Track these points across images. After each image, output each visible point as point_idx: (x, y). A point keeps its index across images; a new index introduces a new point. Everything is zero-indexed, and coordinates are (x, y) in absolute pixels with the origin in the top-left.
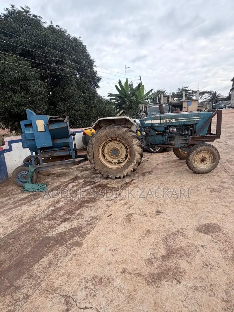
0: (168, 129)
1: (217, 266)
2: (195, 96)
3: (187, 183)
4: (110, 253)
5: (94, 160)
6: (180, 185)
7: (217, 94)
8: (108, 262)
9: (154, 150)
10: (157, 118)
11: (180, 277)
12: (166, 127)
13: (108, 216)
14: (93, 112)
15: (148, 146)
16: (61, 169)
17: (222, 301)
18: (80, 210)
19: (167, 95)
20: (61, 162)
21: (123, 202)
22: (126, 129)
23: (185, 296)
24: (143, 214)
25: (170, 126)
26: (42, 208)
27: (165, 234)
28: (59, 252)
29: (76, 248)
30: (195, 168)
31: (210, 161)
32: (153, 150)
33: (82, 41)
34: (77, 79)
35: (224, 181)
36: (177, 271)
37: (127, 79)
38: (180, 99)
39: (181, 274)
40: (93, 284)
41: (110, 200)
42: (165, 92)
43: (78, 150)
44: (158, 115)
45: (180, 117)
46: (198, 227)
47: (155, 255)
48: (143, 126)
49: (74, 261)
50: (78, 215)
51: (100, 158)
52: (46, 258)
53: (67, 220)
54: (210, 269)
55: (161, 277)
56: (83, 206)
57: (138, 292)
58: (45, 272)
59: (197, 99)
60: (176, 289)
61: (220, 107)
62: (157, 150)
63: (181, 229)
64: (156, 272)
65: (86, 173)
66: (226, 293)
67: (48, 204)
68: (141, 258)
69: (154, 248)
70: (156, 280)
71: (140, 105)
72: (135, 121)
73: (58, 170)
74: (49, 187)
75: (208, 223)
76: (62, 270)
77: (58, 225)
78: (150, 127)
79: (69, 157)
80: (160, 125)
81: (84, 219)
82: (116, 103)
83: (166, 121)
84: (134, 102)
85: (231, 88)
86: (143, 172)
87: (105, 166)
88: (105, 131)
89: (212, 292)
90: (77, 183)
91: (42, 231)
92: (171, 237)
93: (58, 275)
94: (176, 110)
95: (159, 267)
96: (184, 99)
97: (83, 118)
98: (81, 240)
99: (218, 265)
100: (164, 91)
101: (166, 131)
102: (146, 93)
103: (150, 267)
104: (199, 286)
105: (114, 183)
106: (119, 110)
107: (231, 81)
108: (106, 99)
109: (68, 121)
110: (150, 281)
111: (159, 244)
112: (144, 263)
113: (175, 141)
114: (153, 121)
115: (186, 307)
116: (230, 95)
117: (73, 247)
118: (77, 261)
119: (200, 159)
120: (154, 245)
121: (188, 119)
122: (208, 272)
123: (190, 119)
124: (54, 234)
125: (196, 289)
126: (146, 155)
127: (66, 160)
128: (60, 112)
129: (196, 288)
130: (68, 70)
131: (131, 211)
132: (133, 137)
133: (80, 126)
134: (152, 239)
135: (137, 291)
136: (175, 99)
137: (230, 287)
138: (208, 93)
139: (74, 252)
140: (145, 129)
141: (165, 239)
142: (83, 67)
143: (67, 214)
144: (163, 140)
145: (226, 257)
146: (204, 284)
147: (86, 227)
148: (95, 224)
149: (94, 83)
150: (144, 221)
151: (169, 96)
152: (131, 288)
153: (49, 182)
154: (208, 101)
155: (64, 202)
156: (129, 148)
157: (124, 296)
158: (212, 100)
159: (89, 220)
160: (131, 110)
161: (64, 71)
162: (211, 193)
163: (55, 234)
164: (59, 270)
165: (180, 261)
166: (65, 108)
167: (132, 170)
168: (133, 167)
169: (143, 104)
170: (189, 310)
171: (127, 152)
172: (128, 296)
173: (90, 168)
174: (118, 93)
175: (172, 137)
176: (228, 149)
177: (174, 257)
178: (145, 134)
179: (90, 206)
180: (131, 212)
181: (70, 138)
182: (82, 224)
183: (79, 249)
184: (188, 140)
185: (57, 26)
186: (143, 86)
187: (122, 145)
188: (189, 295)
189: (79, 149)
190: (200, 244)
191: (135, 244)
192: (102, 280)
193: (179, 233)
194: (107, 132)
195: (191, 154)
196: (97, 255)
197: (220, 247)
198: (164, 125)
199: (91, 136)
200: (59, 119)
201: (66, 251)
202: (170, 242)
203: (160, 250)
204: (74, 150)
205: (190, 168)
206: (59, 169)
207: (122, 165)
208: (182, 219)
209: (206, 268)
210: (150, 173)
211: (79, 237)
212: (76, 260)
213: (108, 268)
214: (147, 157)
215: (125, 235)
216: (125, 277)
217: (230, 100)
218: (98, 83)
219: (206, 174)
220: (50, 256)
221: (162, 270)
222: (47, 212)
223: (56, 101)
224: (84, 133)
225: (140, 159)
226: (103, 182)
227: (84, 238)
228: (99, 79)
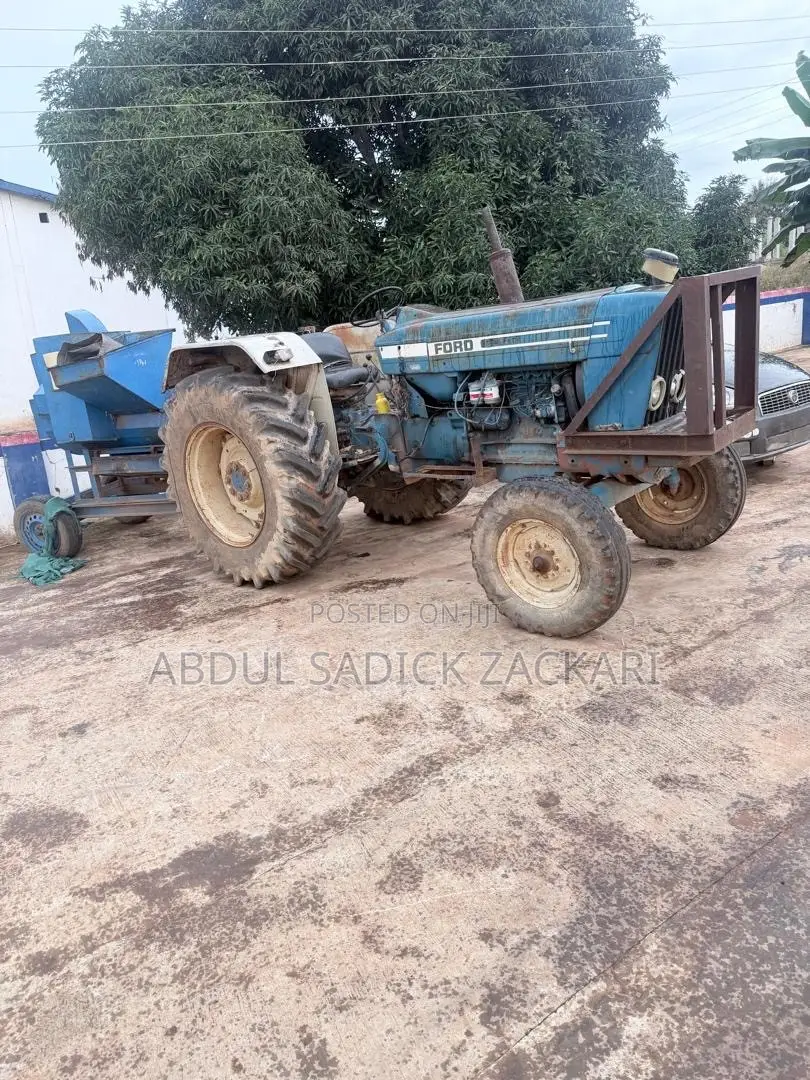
10: (414, 337)
45: (501, 325)
80: (426, 368)
83: (448, 348)
114: (402, 346)
121: (535, 338)
123: (547, 336)
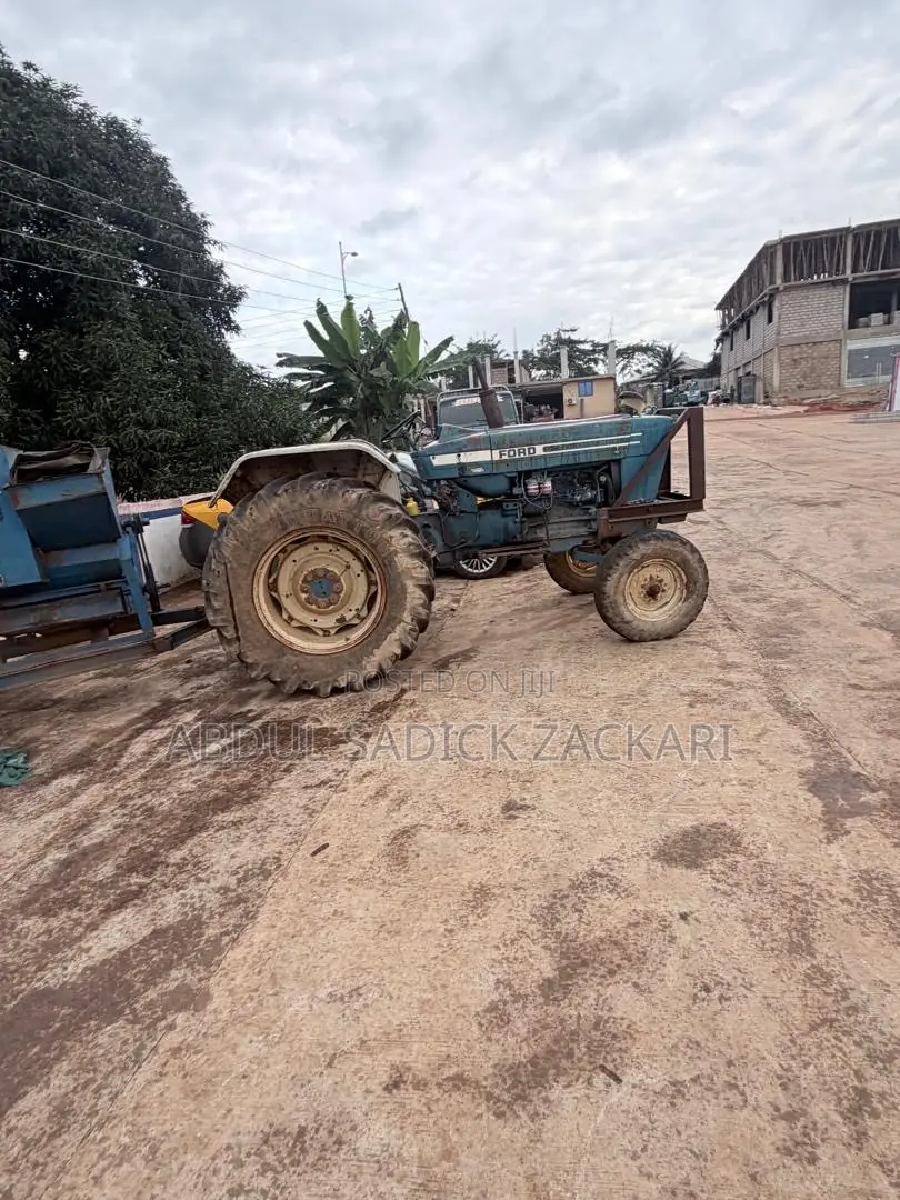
0: (520, 486)
1: (742, 985)
2: (603, 361)
3: (603, 684)
4: (332, 1011)
5: (236, 628)
6: (583, 693)
7: (675, 356)
8: (325, 1055)
9: (476, 568)
10: (476, 445)
11: (616, 1055)
12: (515, 477)
13: (315, 853)
14: (221, 430)
15: (454, 552)
16: (96, 677)
17: (773, 1119)
18: (190, 843)
19: (507, 358)
20: (88, 648)
21: (372, 784)
22: (361, 491)
23: (644, 1128)
24: (453, 826)
25: (529, 474)
26: (11, 861)
27: (547, 890)
28: (101, 1052)
29: (180, 1018)
30: (627, 623)
31: (678, 592)
32: (471, 567)
33: (151, 139)
34: (137, 295)
35: (729, 660)
36: (603, 1034)
37: (348, 298)
38: (552, 372)
39: (618, 1045)
40: (266, 1168)
41: (319, 786)
42: (499, 349)
43: (161, 591)
44: (481, 432)
46: (662, 843)
47: (516, 984)
48: (425, 479)
49: (174, 1081)
50: (180, 867)
51: (261, 617)
52: (39, 1092)
53: (133, 900)
54: (721, 1003)
55: (544, 1075)
56: (204, 828)
57: (463, 1158)
58: (36, 1165)
59: (611, 373)
60: (607, 1112)
61: (690, 400)
62: (487, 566)
63: (602, 860)
64: (523, 1055)
65: (205, 683)
66: (784, 1087)
67: (39, 838)
68: (458, 1011)
69: (507, 959)
70: (527, 1092)
71: (409, 398)
72: (393, 459)
73: (83, 682)
74: (37, 760)
75: (695, 823)
76: (120, 1135)
77: (93, 927)
78: (454, 479)
79: (128, 622)
80: (491, 470)
81: (208, 882)
82: (312, 391)
83: (512, 453)
84: (385, 388)
85: (718, 333)
86: (444, 654)
87: (284, 648)
88: (275, 505)
89: (735, 1091)
90: (169, 729)
91: (13, 967)
92: (569, 903)
93: (103, 1164)
94: (541, 414)
95: (535, 1031)
96: (565, 373)
97: (176, 452)
98: (200, 980)
99: (744, 979)
100: (494, 346)
101: (516, 491)
102: (428, 352)
103: (498, 1041)
104: (687, 1077)
105: (327, 713)
106: (327, 418)
107: (717, 309)
108: (272, 376)
109: (107, 469)
110: (506, 1097)
111: (528, 936)
112: (475, 1028)
113: (549, 526)
114: (462, 454)
115: (649, 1176)
116: (717, 358)
117: (164, 1018)
118: (188, 1078)
119: (643, 586)
120: (508, 942)
121: (588, 444)
122: (716, 1013)
123: (598, 443)
124: (73, 974)
125: (679, 1091)
126: (447, 589)
127: (111, 634)
128: (72, 431)
129: (678, 1088)
130: (92, 255)
131: (406, 817)
132: (392, 521)
133: (168, 488)
134: (498, 920)
135: (457, 1154)
136: (533, 375)
137: (793, 1057)
138: (645, 350)
139: (173, 1039)
140: (433, 489)
141: (549, 915)
142: (162, 248)
143: (131, 869)
144: (506, 528)
145: (767, 946)
146: (704, 1066)
147: (221, 915)
148: (260, 896)
149: (217, 314)
150: (460, 854)
151: (512, 363)
152: (432, 1148)
153: (37, 739)
154: (648, 380)
155: (116, 821)
156: (377, 566)
157: (405, 1191)
158: (659, 376)
159: (233, 881)
160: (374, 420)
161: (75, 258)
162: (694, 711)
163: (79, 971)
164: (103, 1140)
165: (610, 991)
166: (95, 415)
167: (398, 651)
168: (399, 639)
169: (419, 395)
170: (663, 1188)
171: (370, 583)
172: (420, 1185)
173: (222, 659)
174: (320, 354)
175: (538, 514)
176: (729, 545)
177: (586, 980)
178: (436, 506)
179: (234, 823)
180: (407, 822)
181: (125, 542)
182: (202, 908)
183: (193, 1020)
184: (594, 520)
185: (28, 66)
186: (415, 325)
187: (349, 558)
188: (657, 1124)
189: (167, 585)
190: (676, 910)
191: (432, 955)
192: (307, 1138)
193: (597, 880)
194: (282, 507)
195: (611, 572)
196: (275, 1035)
197: (742, 907)
198: (503, 469)
199: (216, 526)
200: (62, 460)
201: (136, 1040)
202: (569, 922)
203: (531, 960)
204: (144, 590)
205: (611, 627)
206: (84, 676)
207: (355, 635)
208: (604, 821)
209: (704, 1000)
210: (466, 656)
211: (190, 965)
212: (183, 1073)
213: (330, 1082)
214: (453, 595)
215: (389, 925)
216: (403, 1105)
217: (719, 374)
218: (233, 311)
219: (666, 642)
220: (60, 1081)
221: (548, 1041)
222: (33, 878)
223: (50, 386)
224: (187, 519)
225: (423, 605)
226: (285, 713)
227: (213, 968)
228: (235, 297)
